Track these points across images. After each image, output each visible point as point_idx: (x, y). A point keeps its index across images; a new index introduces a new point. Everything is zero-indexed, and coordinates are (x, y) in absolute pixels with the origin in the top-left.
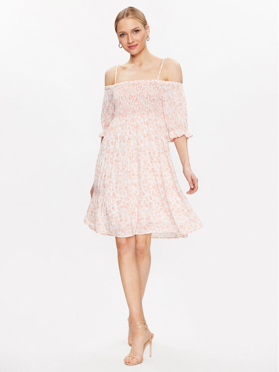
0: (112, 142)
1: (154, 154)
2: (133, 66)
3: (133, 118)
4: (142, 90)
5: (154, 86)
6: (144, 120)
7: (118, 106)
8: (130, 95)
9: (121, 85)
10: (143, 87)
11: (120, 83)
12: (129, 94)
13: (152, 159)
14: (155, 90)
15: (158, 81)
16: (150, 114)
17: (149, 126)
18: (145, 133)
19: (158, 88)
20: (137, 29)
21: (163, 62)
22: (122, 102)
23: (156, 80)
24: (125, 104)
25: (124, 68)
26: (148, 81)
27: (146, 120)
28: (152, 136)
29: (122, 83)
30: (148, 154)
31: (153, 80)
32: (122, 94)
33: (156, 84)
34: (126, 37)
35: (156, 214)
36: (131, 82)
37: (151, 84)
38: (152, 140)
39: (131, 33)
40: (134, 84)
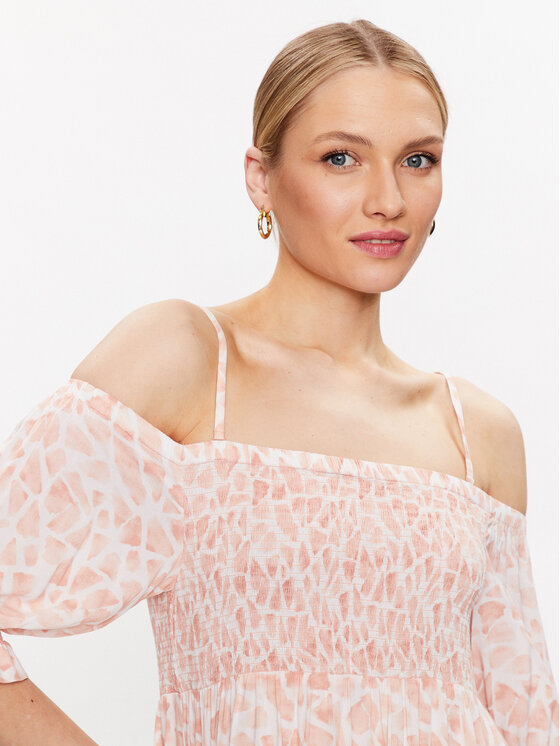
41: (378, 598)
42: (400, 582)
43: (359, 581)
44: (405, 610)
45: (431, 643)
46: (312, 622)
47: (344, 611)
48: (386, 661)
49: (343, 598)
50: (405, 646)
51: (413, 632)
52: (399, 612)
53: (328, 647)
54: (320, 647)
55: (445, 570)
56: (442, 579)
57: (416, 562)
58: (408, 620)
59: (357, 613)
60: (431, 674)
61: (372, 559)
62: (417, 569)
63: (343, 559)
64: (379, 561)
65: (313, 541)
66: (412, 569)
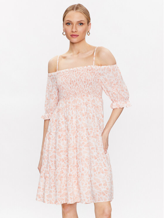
0: (62, 122)
1: (91, 130)
2: (71, 55)
3: (75, 100)
4: (81, 75)
5: (91, 71)
6: (84, 101)
7: (62, 91)
8: (71, 81)
9: (63, 72)
10: (81, 73)
11: (62, 71)
12: (69, 80)
13: (89, 134)
14: (92, 75)
15: (94, 67)
16: (89, 96)
17: (88, 105)
18: (83, 112)
19: (94, 73)
20: (82, 22)
21: (96, 49)
22: (64, 87)
23: (92, 66)
24: (67, 88)
25: (64, 58)
26: (85, 67)
27: (85, 101)
28: (90, 114)
29: (64, 71)
30: (85, 130)
31: (89, 66)
32: (64, 80)
33: (92, 69)
34: (71, 26)
35: (86, 185)
36: (71, 69)
37: (88, 70)
38: (90, 118)
39: (76, 24)
40: (73, 71)
41: (75, 86)
42: (78, 83)
43: (72, 85)
44: (93, 87)
45: (84, 90)
46: (67, 91)
47: (71, 89)
48: (77, 94)
49: (71, 87)
50: (80, 92)
51: (81, 90)
52: (79, 87)
53: (82, 92)
54: (81, 92)
55: (84, 81)
56: (84, 82)
57: (80, 80)
58: (80, 88)
59: (73, 89)
60: (84, 95)
61: (74, 81)
62: (80, 81)
63: (69, 82)
64: (75, 81)
65: (65, 81)
66: (79, 81)
